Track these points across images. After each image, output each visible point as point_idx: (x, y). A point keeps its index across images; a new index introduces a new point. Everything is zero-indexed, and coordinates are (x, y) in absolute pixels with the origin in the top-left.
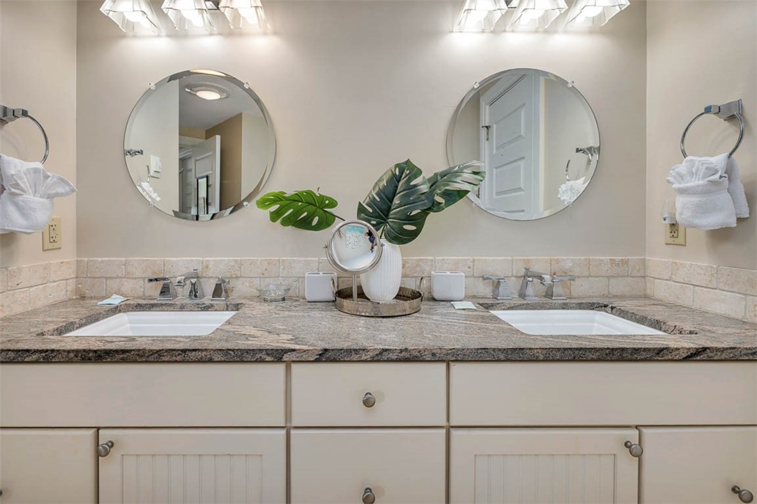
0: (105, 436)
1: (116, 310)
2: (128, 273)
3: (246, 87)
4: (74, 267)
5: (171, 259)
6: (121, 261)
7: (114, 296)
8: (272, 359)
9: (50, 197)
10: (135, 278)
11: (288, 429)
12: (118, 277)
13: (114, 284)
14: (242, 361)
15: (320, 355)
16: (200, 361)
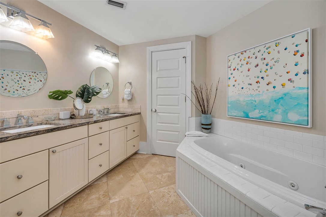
11: (88, 137)
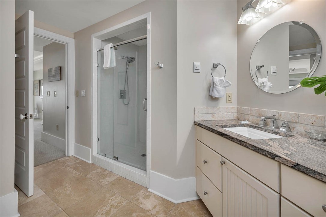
0: (224, 160)
1: (243, 125)
2: (251, 113)
3: (301, 23)
4: (236, 109)
5: (266, 110)
6: (249, 109)
7: (246, 121)
8: (270, 157)
9: (225, 87)
10: (253, 116)
11: (280, 196)
12: (248, 115)
13: (247, 117)
14: (258, 152)
15: (294, 165)
16: (245, 146)
